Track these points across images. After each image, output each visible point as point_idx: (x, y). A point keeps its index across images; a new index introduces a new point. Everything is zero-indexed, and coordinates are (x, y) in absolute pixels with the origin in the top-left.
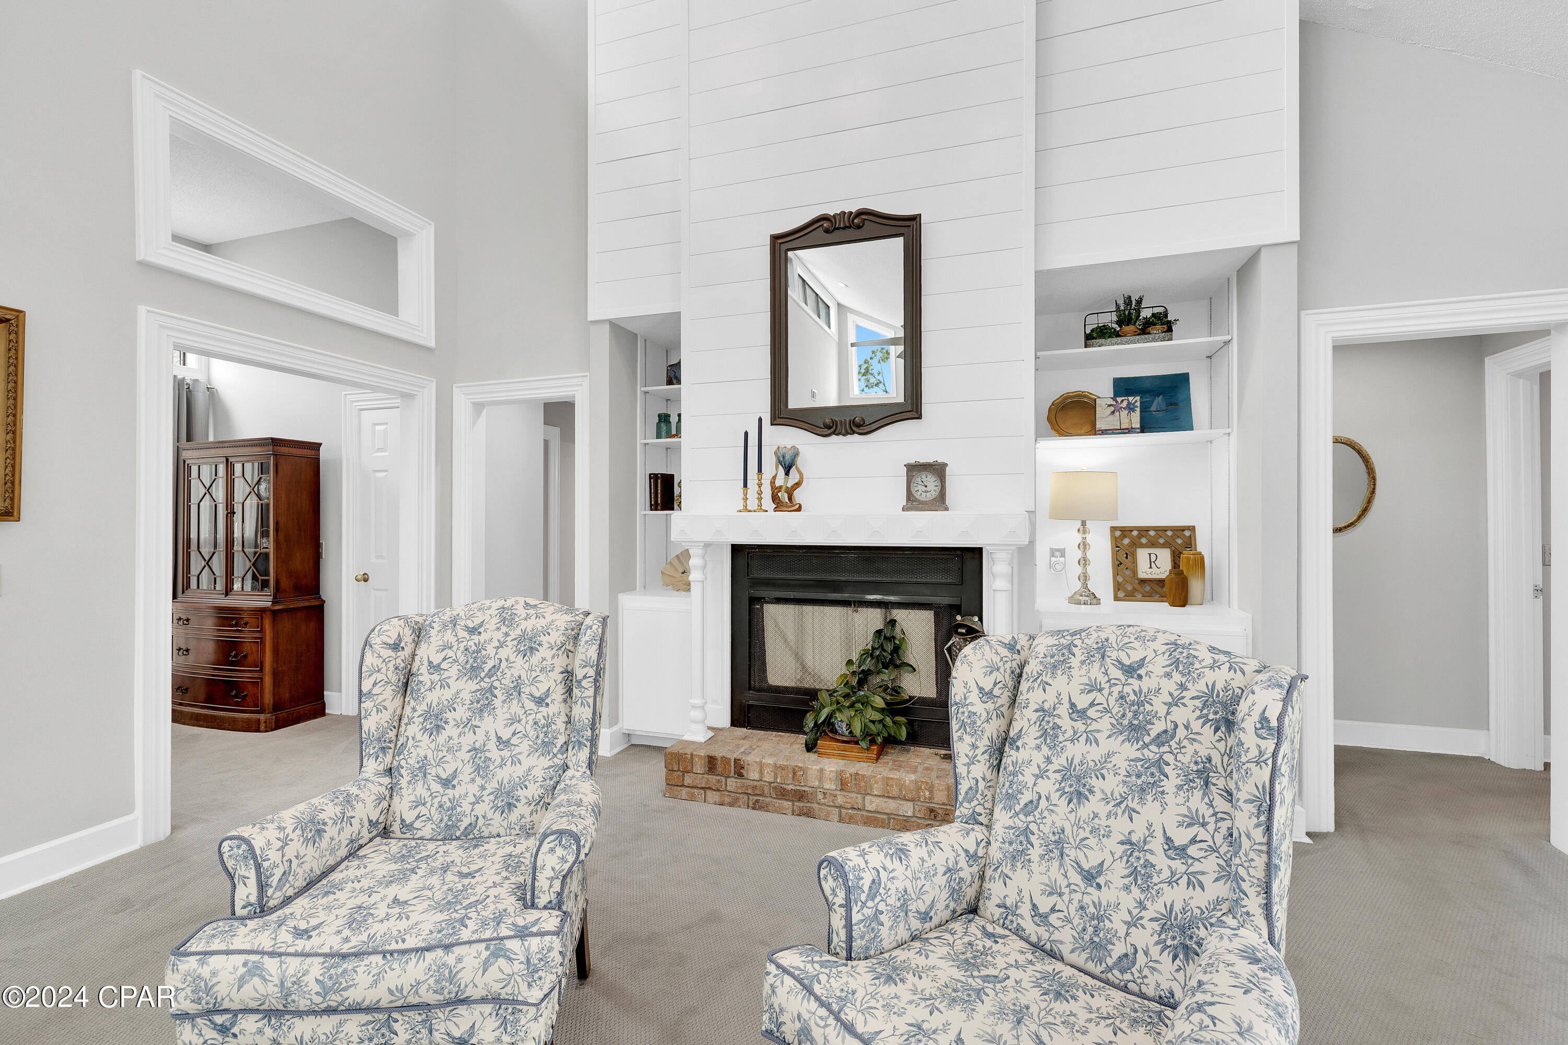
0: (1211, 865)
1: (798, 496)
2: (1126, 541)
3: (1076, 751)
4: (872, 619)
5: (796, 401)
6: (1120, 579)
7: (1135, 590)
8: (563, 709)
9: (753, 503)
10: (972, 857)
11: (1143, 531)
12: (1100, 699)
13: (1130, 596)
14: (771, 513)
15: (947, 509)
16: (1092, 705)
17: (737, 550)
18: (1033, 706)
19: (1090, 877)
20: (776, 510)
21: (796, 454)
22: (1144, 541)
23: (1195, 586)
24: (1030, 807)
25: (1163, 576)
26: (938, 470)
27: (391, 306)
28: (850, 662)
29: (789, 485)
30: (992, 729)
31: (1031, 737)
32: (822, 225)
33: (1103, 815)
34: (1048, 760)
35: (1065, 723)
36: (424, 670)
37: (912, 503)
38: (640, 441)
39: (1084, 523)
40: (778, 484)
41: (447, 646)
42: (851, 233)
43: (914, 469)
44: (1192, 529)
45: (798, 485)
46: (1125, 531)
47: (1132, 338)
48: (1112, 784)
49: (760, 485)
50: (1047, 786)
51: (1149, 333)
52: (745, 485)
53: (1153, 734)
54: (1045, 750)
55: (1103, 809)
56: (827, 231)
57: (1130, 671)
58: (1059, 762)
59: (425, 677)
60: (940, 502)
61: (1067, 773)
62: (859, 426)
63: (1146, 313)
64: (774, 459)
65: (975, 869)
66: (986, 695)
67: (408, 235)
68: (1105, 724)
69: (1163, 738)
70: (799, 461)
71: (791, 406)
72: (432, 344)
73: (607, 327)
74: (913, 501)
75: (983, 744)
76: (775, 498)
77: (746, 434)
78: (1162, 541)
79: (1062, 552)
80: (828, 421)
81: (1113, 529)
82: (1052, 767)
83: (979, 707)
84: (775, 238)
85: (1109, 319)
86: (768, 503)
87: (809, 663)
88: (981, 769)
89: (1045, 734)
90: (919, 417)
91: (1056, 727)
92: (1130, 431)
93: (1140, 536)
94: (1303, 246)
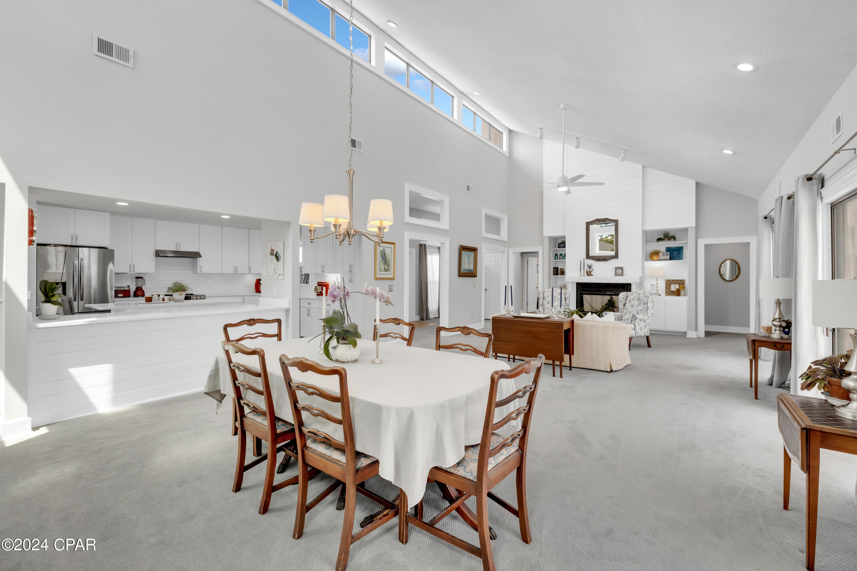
1: (592, 273)
2: (669, 283)
4: (608, 298)
5: (591, 254)
6: (667, 291)
7: (670, 293)
8: (565, 302)
9: (582, 274)
10: (621, 315)
11: (673, 281)
13: (669, 295)
14: (586, 276)
15: (623, 276)
17: (578, 284)
20: (587, 276)
21: (592, 265)
22: (673, 283)
23: (682, 292)
25: (675, 290)
26: (622, 269)
27: (498, 233)
28: (603, 306)
29: (590, 271)
30: (624, 302)
36: (546, 296)
37: (616, 275)
38: (552, 260)
39: (657, 279)
40: (588, 271)
41: (548, 294)
42: (604, 222)
43: (617, 268)
44: (684, 280)
45: (592, 271)
46: (669, 281)
47: (667, 240)
48: (636, 305)
49: (584, 271)
50: (629, 307)
51: (671, 239)
52: (581, 271)
56: (598, 222)
57: (639, 294)
58: (631, 304)
59: (546, 297)
60: (622, 274)
62: (605, 260)
63: (671, 235)
64: (587, 266)
65: (621, 316)
66: (623, 298)
67: (504, 219)
68: (636, 300)
69: (641, 301)
70: (592, 266)
71: (590, 255)
72: (507, 240)
73: (548, 238)
75: (622, 304)
76: (587, 273)
77: (581, 261)
78: (677, 283)
79: (654, 285)
80: (598, 259)
81: (666, 280)
83: (622, 299)
84: (587, 223)
85: (662, 237)
86: (586, 274)
87: (594, 307)
88: (622, 306)
90: (618, 258)
92: (666, 260)
93: (672, 282)
94: (697, 227)
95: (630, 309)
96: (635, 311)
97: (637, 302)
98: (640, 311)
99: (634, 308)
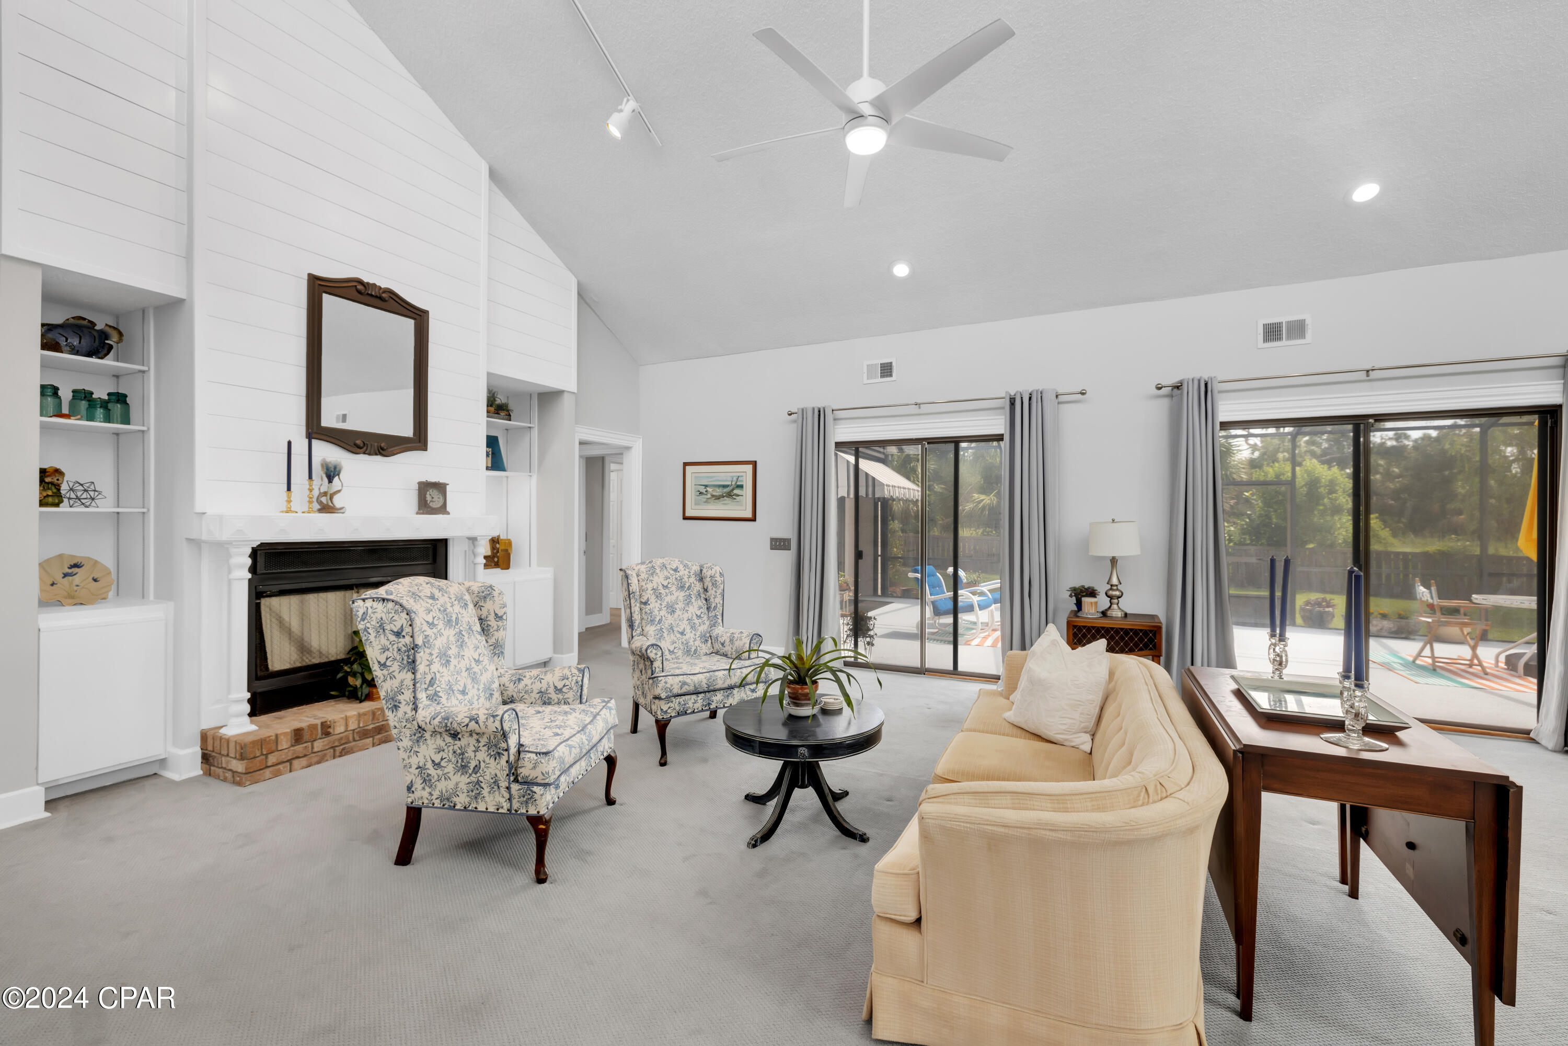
0: (705, 618)
1: (339, 501)
3: (669, 599)
5: (328, 420)
9: (299, 504)
12: (670, 581)
15: (449, 513)
16: (668, 583)
17: (258, 548)
18: (650, 589)
19: (682, 633)
20: (319, 511)
21: (336, 467)
23: (510, 557)
24: (660, 621)
26: (441, 488)
29: (332, 492)
31: (653, 599)
32: (356, 286)
33: (681, 615)
34: (661, 604)
35: (662, 591)
40: (323, 490)
42: (378, 302)
43: (425, 488)
45: (339, 491)
47: (494, 415)
48: (680, 605)
49: (311, 490)
50: (663, 613)
51: (499, 414)
52: (289, 489)
53: (687, 587)
54: (659, 602)
55: (680, 613)
56: (357, 292)
58: (664, 604)
60: (443, 509)
61: (668, 606)
62: (384, 450)
63: (498, 401)
69: (689, 588)
71: (324, 424)
74: (428, 508)
76: (320, 502)
77: (289, 443)
80: (359, 442)
82: (663, 606)
84: (312, 278)
89: (657, 596)
90: (426, 449)
91: (660, 593)
94: (581, 393)
95: (670, 620)
96: (686, 622)
97: (681, 595)
98: (696, 621)
99: (678, 613)
